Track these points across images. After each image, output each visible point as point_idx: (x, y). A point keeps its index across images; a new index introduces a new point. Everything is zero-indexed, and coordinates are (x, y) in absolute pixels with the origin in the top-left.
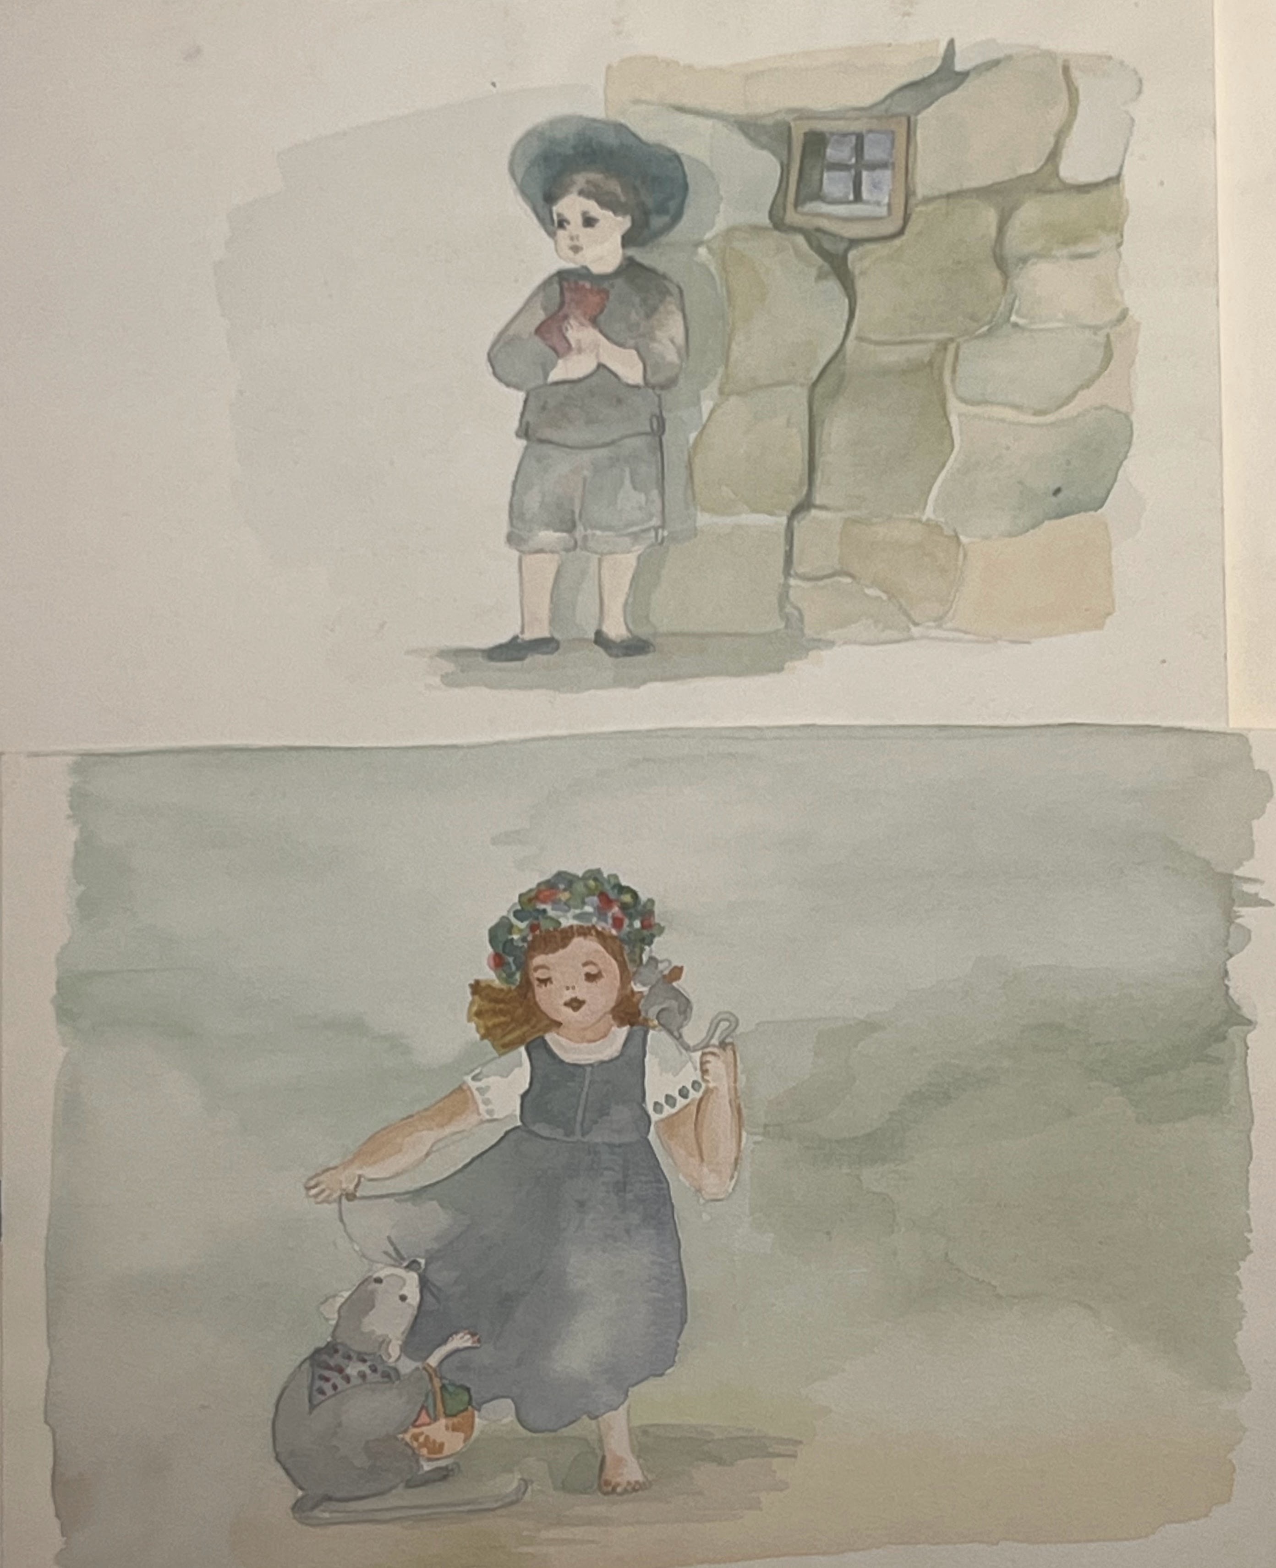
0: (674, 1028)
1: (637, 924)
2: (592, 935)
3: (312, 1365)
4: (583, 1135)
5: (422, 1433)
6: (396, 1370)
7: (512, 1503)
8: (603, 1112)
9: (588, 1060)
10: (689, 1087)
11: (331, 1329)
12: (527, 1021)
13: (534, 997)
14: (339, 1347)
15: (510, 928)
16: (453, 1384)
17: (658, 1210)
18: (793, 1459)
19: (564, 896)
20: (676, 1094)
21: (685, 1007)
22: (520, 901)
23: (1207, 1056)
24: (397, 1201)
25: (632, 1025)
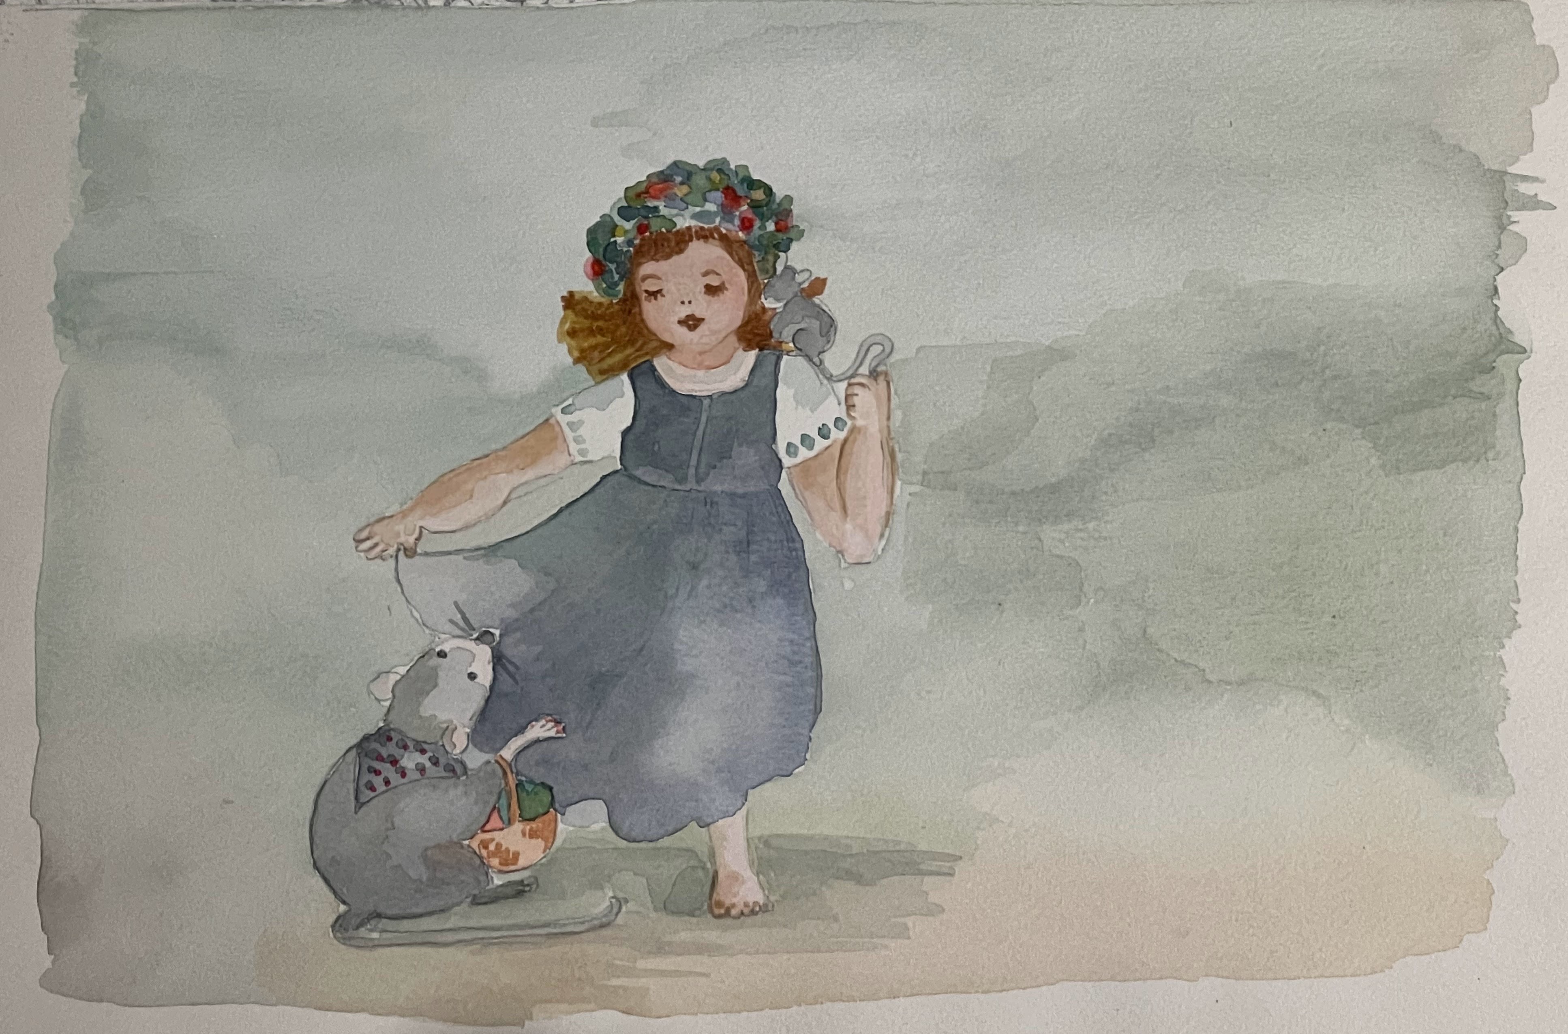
0: (813, 353)
1: (771, 226)
2: (714, 238)
3: (359, 754)
4: (698, 482)
5: (493, 840)
6: (463, 764)
7: (602, 926)
8: (724, 454)
9: (707, 390)
10: (831, 426)
11: (385, 710)
12: (632, 342)
13: (641, 313)
14: (393, 734)
15: (613, 229)
16: (531, 782)
17: (789, 576)
18: (948, 878)
19: (683, 190)
20: (814, 434)
21: (829, 326)
22: (626, 197)
23: (1471, 391)
24: (465, 558)
25: (761, 350)
